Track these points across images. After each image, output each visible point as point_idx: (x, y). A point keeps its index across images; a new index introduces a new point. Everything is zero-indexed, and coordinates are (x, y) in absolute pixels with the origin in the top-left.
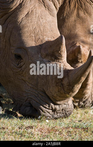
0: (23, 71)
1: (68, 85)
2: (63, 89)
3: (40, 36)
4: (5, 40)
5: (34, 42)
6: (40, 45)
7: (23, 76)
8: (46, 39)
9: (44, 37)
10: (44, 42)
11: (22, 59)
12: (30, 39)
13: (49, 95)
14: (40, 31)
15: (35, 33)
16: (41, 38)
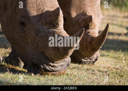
0: (26, 35)
1: (63, 50)
2: (59, 53)
3: (41, 6)
4: (12, 9)
5: (36, 12)
6: (41, 14)
7: (27, 39)
8: (46, 9)
9: (45, 7)
10: (44, 11)
11: (25, 25)
12: (32, 9)
13: (47, 56)
14: (41, 3)
15: (36, 4)
16: (42, 8)
